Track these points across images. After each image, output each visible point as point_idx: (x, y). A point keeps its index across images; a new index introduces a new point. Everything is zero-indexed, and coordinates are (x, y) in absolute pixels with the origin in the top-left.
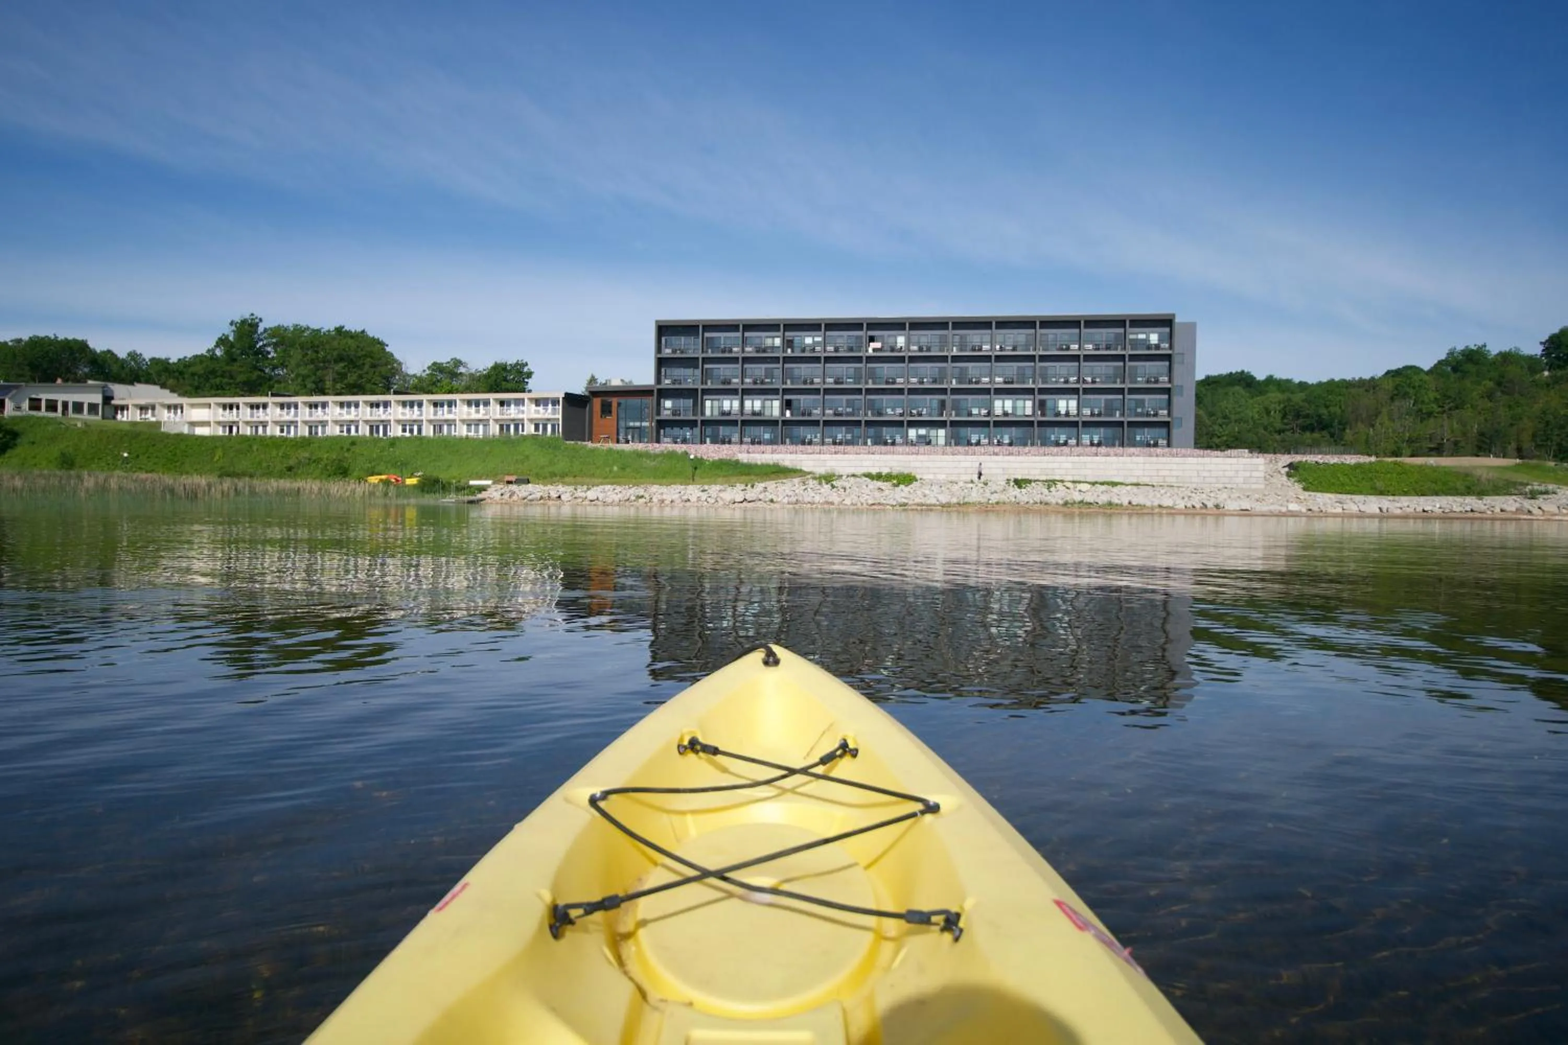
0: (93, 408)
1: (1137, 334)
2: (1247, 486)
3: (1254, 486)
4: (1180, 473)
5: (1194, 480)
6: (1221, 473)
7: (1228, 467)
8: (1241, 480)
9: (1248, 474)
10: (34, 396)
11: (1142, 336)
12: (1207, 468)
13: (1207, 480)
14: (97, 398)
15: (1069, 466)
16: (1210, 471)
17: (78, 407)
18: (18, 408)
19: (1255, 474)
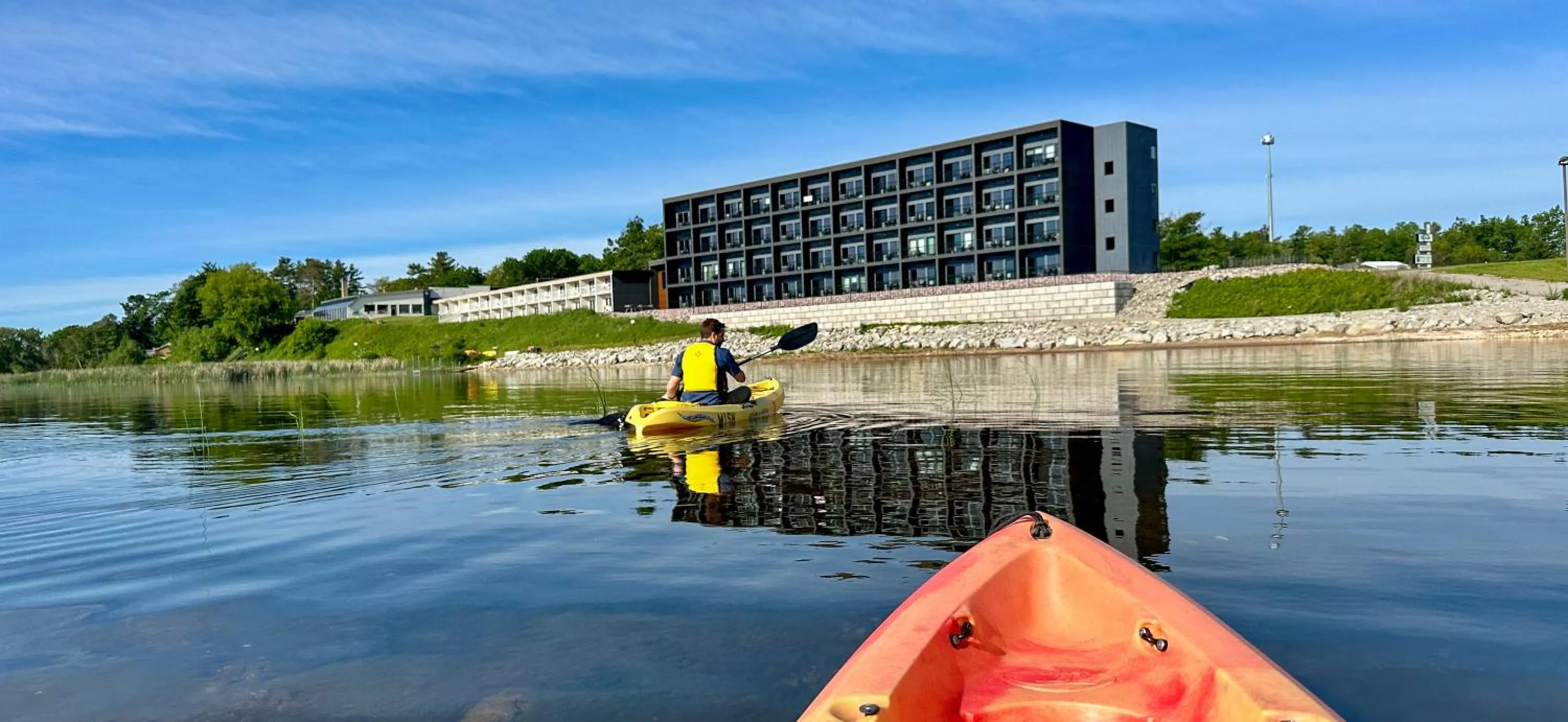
0: (417, 308)
1: (1033, 149)
2: (1097, 316)
3: (1105, 316)
4: (1029, 306)
5: (1044, 313)
6: (1070, 303)
7: (1076, 295)
8: (1091, 310)
9: (1098, 302)
10: (369, 304)
11: (1038, 151)
12: (1056, 299)
13: (1057, 311)
14: (420, 301)
15: (929, 306)
16: (1059, 301)
17: (404, 309)
18: (356, 313)
19: (1106, 301)
